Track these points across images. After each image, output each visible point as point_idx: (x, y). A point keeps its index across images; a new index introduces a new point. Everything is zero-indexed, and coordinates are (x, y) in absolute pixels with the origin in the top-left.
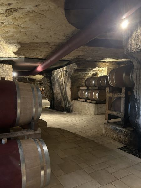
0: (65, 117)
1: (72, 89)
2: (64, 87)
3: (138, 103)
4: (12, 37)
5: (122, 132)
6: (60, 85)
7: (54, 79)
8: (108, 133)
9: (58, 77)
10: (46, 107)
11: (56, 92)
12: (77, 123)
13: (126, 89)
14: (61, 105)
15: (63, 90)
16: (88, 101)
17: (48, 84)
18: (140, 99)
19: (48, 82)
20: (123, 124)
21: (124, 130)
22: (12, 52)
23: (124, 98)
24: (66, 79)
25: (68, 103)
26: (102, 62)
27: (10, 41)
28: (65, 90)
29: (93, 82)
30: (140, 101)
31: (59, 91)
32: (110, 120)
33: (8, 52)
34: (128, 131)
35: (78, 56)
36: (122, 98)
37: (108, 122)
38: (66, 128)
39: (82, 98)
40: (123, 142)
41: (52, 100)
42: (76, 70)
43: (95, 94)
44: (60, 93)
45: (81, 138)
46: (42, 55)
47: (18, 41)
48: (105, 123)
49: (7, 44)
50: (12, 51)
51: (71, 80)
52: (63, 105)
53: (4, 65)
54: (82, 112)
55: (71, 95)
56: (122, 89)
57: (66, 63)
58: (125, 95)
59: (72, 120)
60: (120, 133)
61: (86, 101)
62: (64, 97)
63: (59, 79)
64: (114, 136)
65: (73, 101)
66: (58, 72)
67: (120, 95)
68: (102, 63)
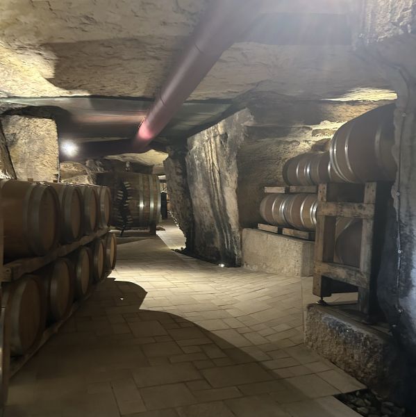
0: (211, 279)
1: (240, 193)
2: (218, 186)
3: (407, 240)
4: (14, 23)
5: (356, 337)
6: (208, 182)
7: (193, 162)
8: (317, 339)
9: (203, 155)
10: (175, 248)
11: (198, 202)
12: (237, 301)
13: (378, 189)
14: (213, 243)
15: (216, 198)
16: (286, 231)
17: (179, 178)
18: (414, 222)
19: (178, 174)
20: (365, 311)
21: (366, 333)
22: (42, 79)
23: (372, 222)
24: (222, 163)
25: (231, 236)
26: (348, 103)
27: (19, 41)
28: (220, 194)
29: (308, 170)
30: (411, 231)
31: (206, 200)
32: (330, 295)
33: (31, 78)
34: (377, 337)
35: (258, 84)
36: (364, 222)
37: (322, 303)
38: (194, 314)
39: (270, 221)
40: (359, 373)
41: (190, 229)
42: (251, 132)
43: (307, 209)
44: (209, 206)
45: (223, 351)
46: (138, 85)
47: (43, 39)
48: (310, 306)
49: (14, 50)
50: (38, 75)
51: (238, 163)
52: (218, 244)
53: (31, 121)
54: (267, 267)
55: (237, 213)
56: (366, 189)
57: (223, 108)
58: (373, 210)
59: (229, 290)
60: (351, 343)
61: (280, 233)
62: (220, 218)
63: (205, 163)
64: (335, 350)
65: (245, 230)
66: (202, 141)
67: (359, 211)
68: (345, 106)
